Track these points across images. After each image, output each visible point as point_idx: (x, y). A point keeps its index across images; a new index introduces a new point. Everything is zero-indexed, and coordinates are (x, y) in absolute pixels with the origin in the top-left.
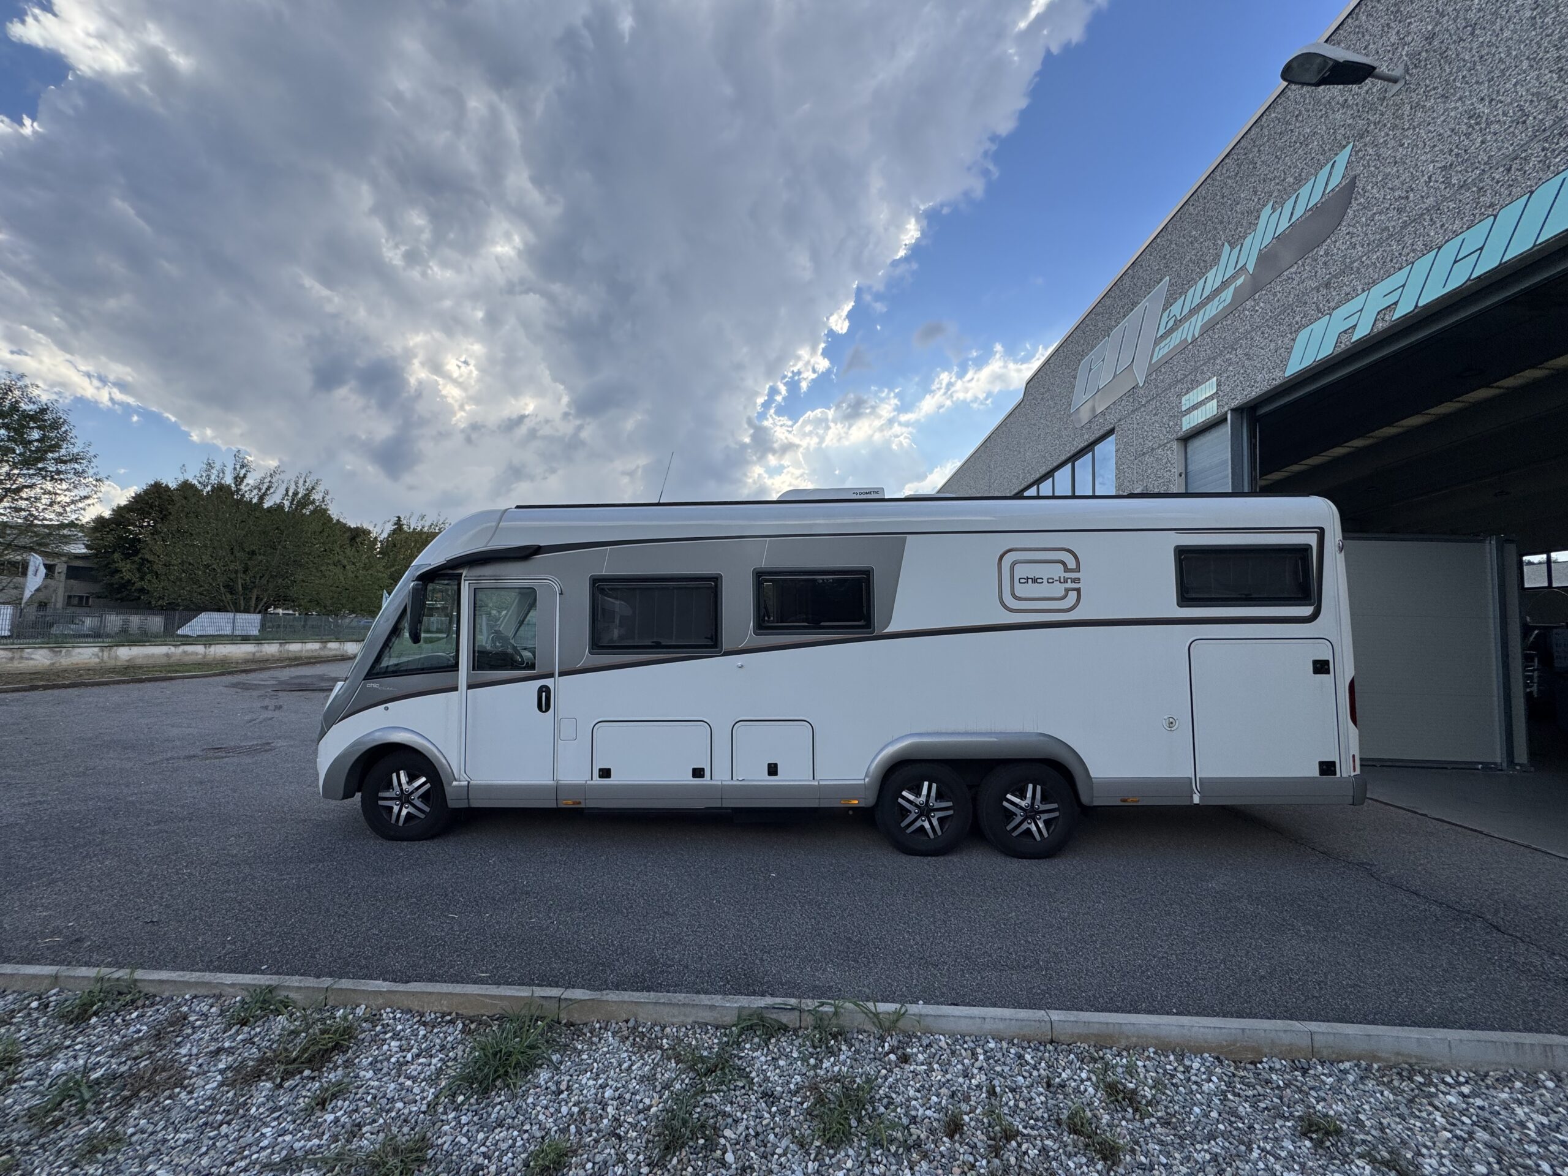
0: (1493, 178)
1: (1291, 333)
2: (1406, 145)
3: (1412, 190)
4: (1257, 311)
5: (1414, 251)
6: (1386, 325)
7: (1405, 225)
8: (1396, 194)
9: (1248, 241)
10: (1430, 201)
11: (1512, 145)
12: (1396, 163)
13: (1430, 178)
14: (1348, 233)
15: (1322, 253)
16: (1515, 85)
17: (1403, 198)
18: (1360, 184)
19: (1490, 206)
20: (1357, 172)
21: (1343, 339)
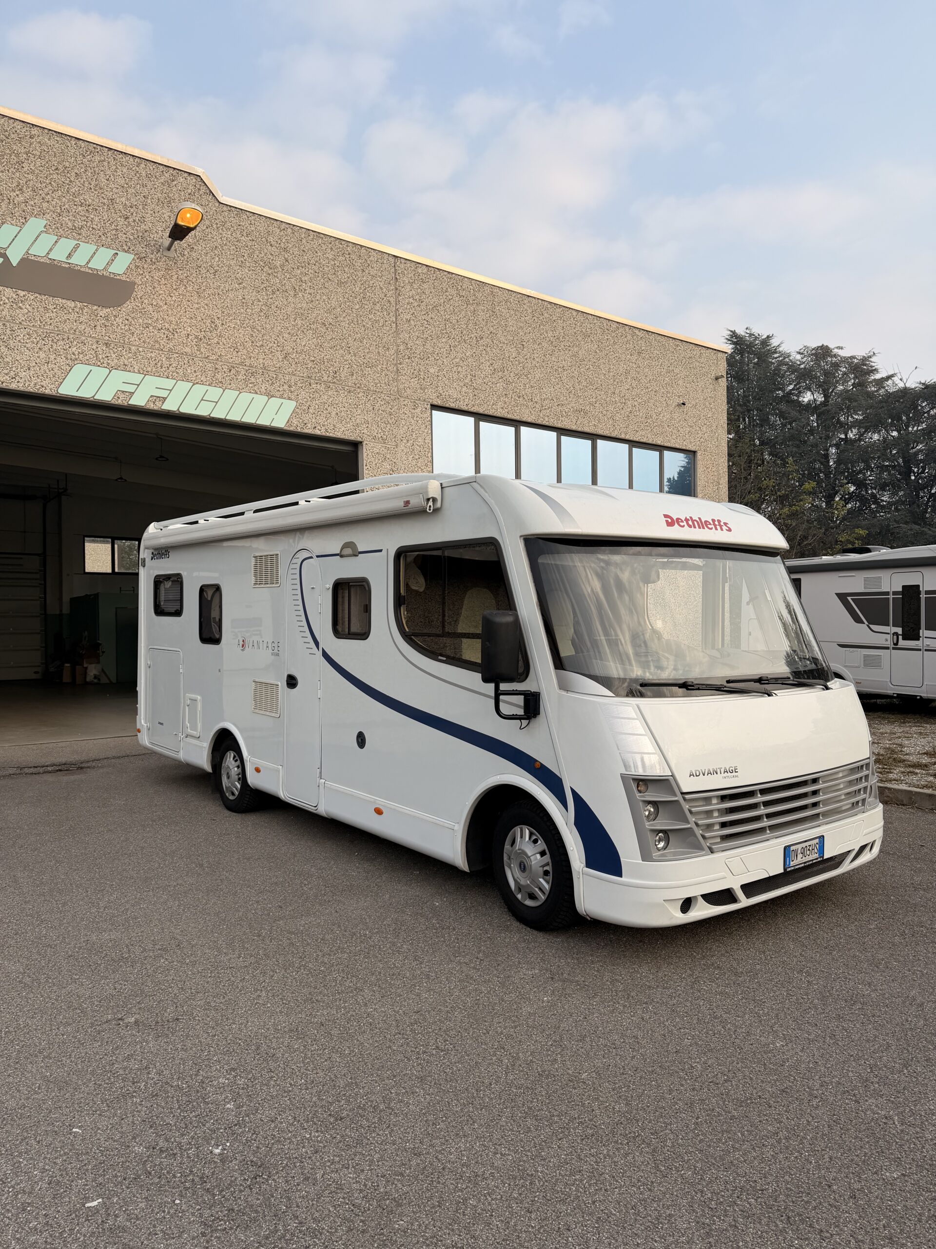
0: (223, 369)
1: (67, 359)
2: (173, 299)
3: (177, 332)
4: (20, 308)
5: (177, 373)
6: (156, 408)
7: (170, 350)
8: (167, 325)
10: (188, 350)
11: (232, 358)
12: (166, 304)
13: (188, 335)
14: (128, 320)
15: (101, 314)
16: (234, 327)
17: (170, 332)
18: (139, 292)
19: (221, 382)
20: (136, 281)
21: (121, 396)
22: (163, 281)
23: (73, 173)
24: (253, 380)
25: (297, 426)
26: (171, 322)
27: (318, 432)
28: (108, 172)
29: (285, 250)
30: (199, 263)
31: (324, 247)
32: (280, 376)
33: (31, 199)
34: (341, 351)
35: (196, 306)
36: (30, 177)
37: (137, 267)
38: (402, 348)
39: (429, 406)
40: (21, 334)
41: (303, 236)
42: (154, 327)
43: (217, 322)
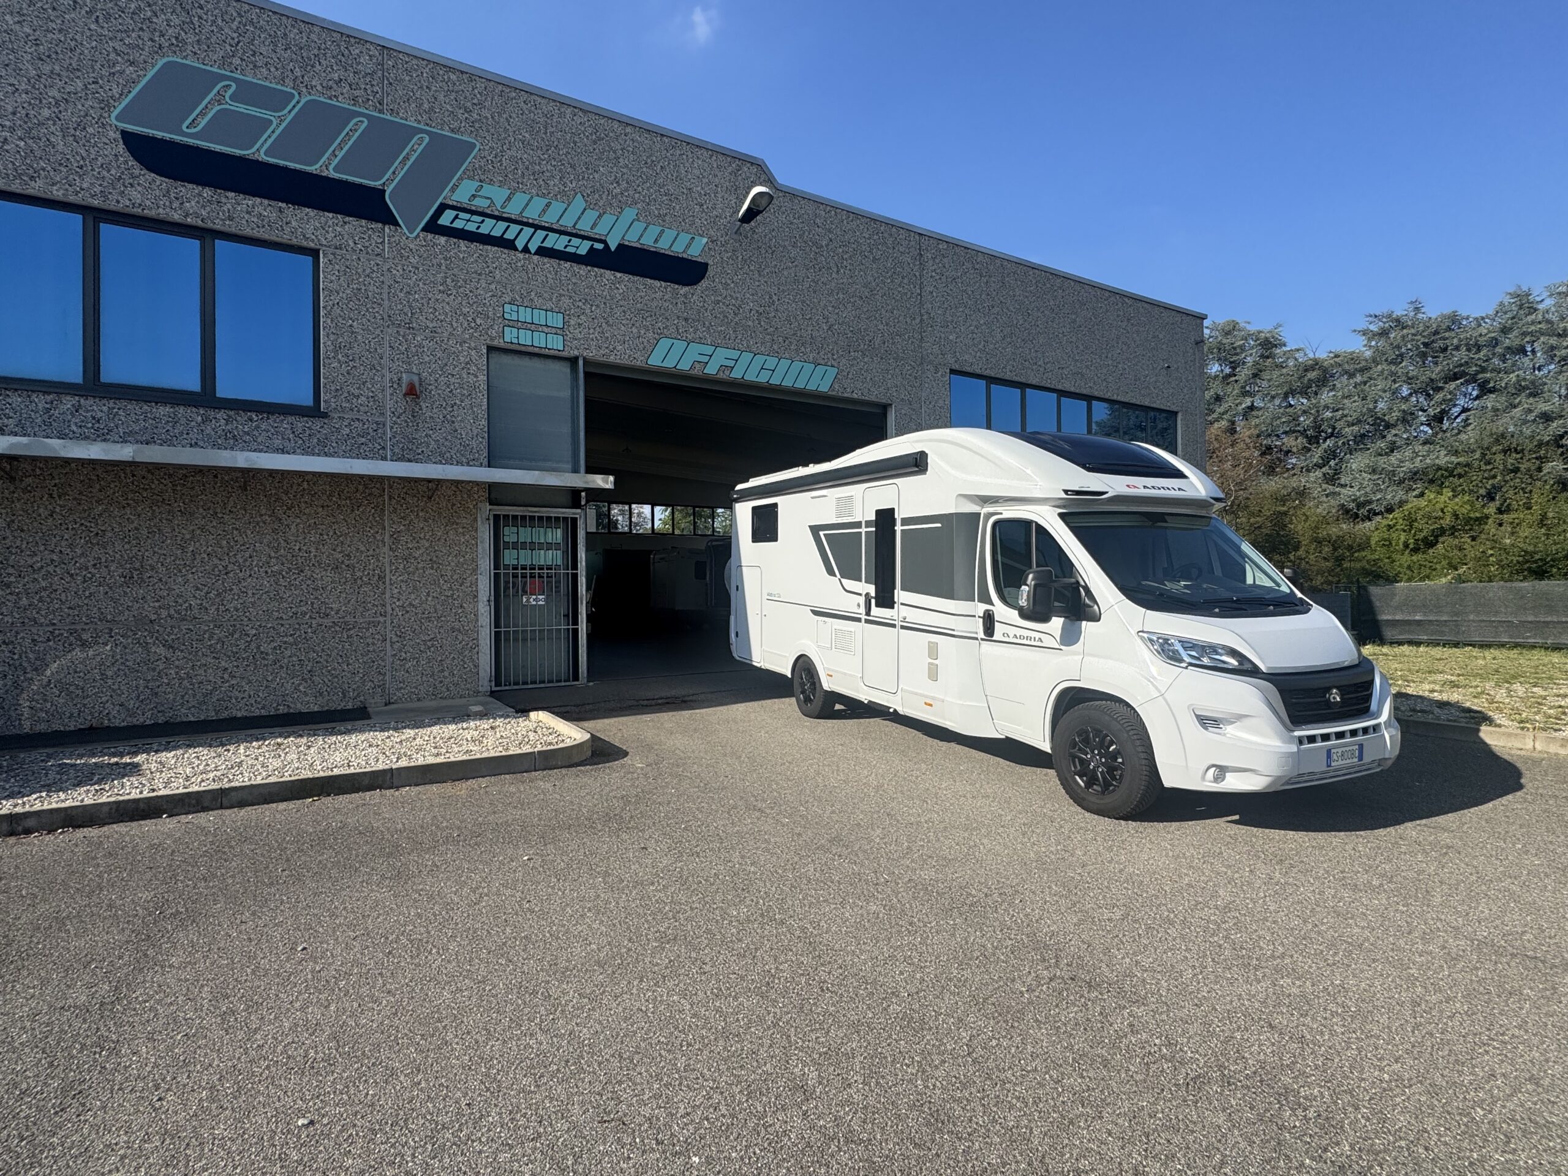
0: (779, 340)
1: (654, 333)
2: (739, 277)
4: (617, 288)
5: (742, 345)
6: (725, 377)
7: (736, 323)
8: (734, 302)
9: (608, 219)
10: (750, 323)
11: (786, 330)
12: (733, 282)
13: (751, 310)
14: (702, 297)
15: (682, 292)
16: (788, 302)
17: (736, 307)
18: (710, 272)
19: (777, 352)
20: (710, 262)
21: (697, 366)
22: (731, 262)
23: (659, 167)
24: (803, 349)
25: (838, 391)
26: (737, 298)
27: (855, 396)
28: (687, 165)
29: (830, 231)
30: (760, 244)
31: (862, 227)
32: (825, 346)
33: (627, 190)
34: (875, 322)
35: (757, 283)
36: (625, 170)
37: (710, 249)
38: (925, 317)
39: (948, 371)
40: (618, 312)
41: (844, 218)
42: (724, 303)
43: (775, 298)
